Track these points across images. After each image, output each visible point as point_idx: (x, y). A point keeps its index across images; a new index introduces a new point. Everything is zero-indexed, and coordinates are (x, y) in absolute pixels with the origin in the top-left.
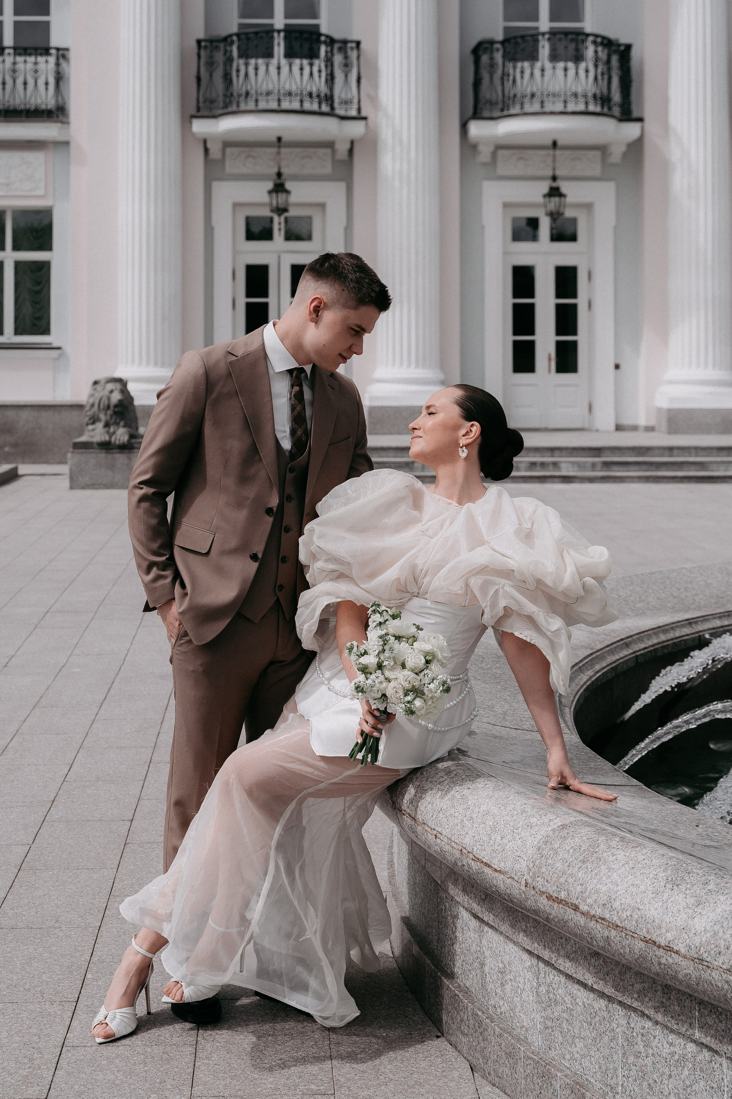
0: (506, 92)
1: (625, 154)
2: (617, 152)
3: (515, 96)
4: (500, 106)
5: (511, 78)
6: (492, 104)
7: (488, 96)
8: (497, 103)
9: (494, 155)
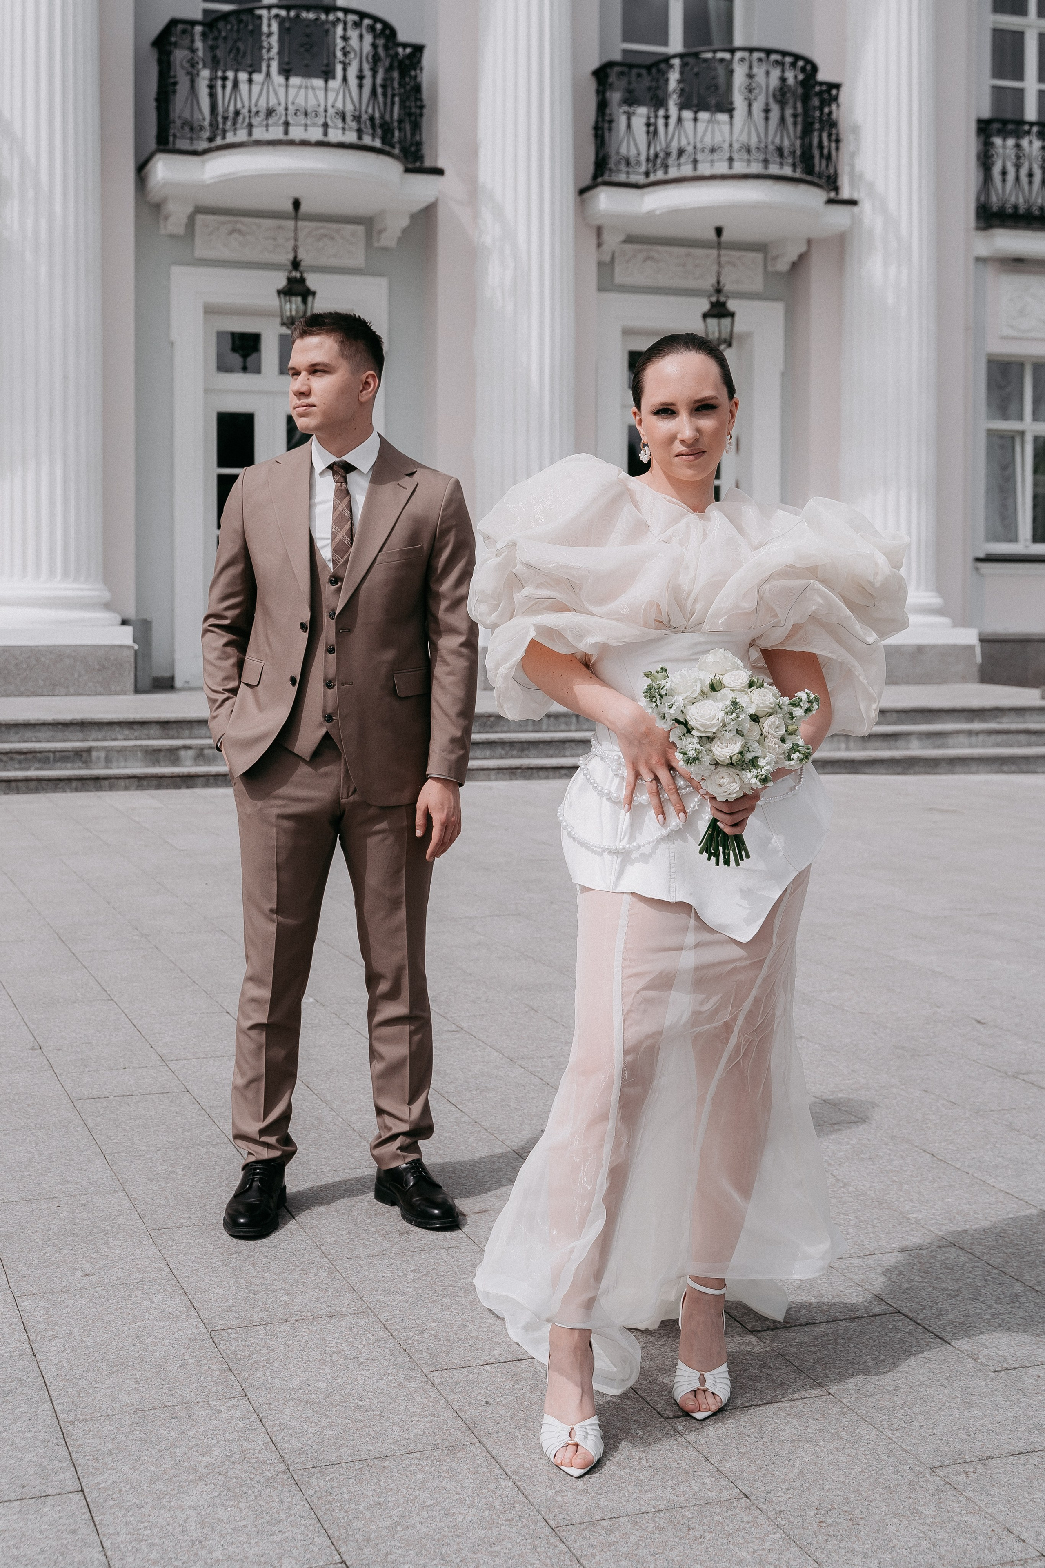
0: (220, 109)
1: (405, 231)
2: (395, 225)
3: (237, 113)
4: (206, 134)
5: (229, 84)
6: (193, 128)
7: (187, 115)
8: (202, 128)
9: (191, 219)
